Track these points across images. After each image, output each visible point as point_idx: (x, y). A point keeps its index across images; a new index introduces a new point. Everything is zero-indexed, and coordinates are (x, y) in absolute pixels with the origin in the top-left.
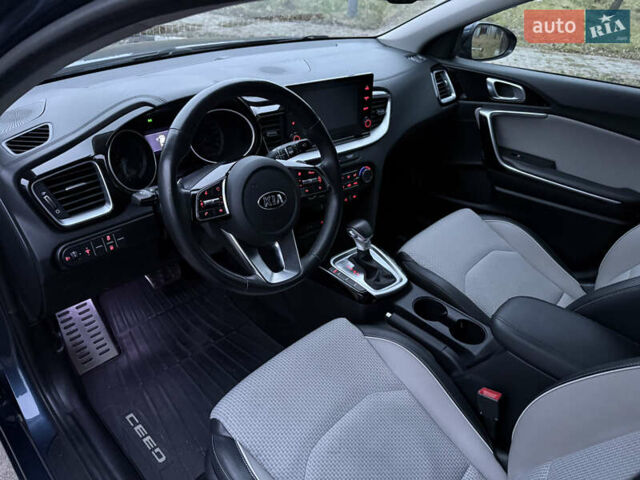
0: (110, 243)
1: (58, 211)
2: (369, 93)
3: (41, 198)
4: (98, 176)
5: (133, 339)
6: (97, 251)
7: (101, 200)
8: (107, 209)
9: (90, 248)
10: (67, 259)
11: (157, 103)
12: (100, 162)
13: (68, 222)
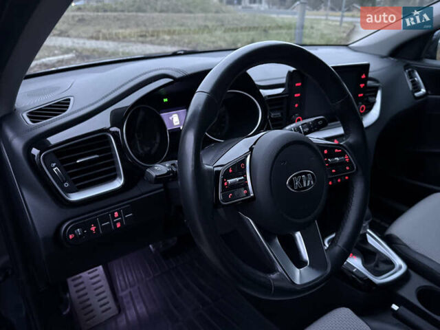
0: (118, 220)
1: (66, 185)
2: (365, 81)
3: (50, 170)
4: (111, 149)
5: (132, 299)
6: (102, 227)
7: (113, 174)
8: (118, 183)
9: (96, 224)
10: (71, 237)
11: (177, 75)
12: (115, 134)
13: (75, 197)
